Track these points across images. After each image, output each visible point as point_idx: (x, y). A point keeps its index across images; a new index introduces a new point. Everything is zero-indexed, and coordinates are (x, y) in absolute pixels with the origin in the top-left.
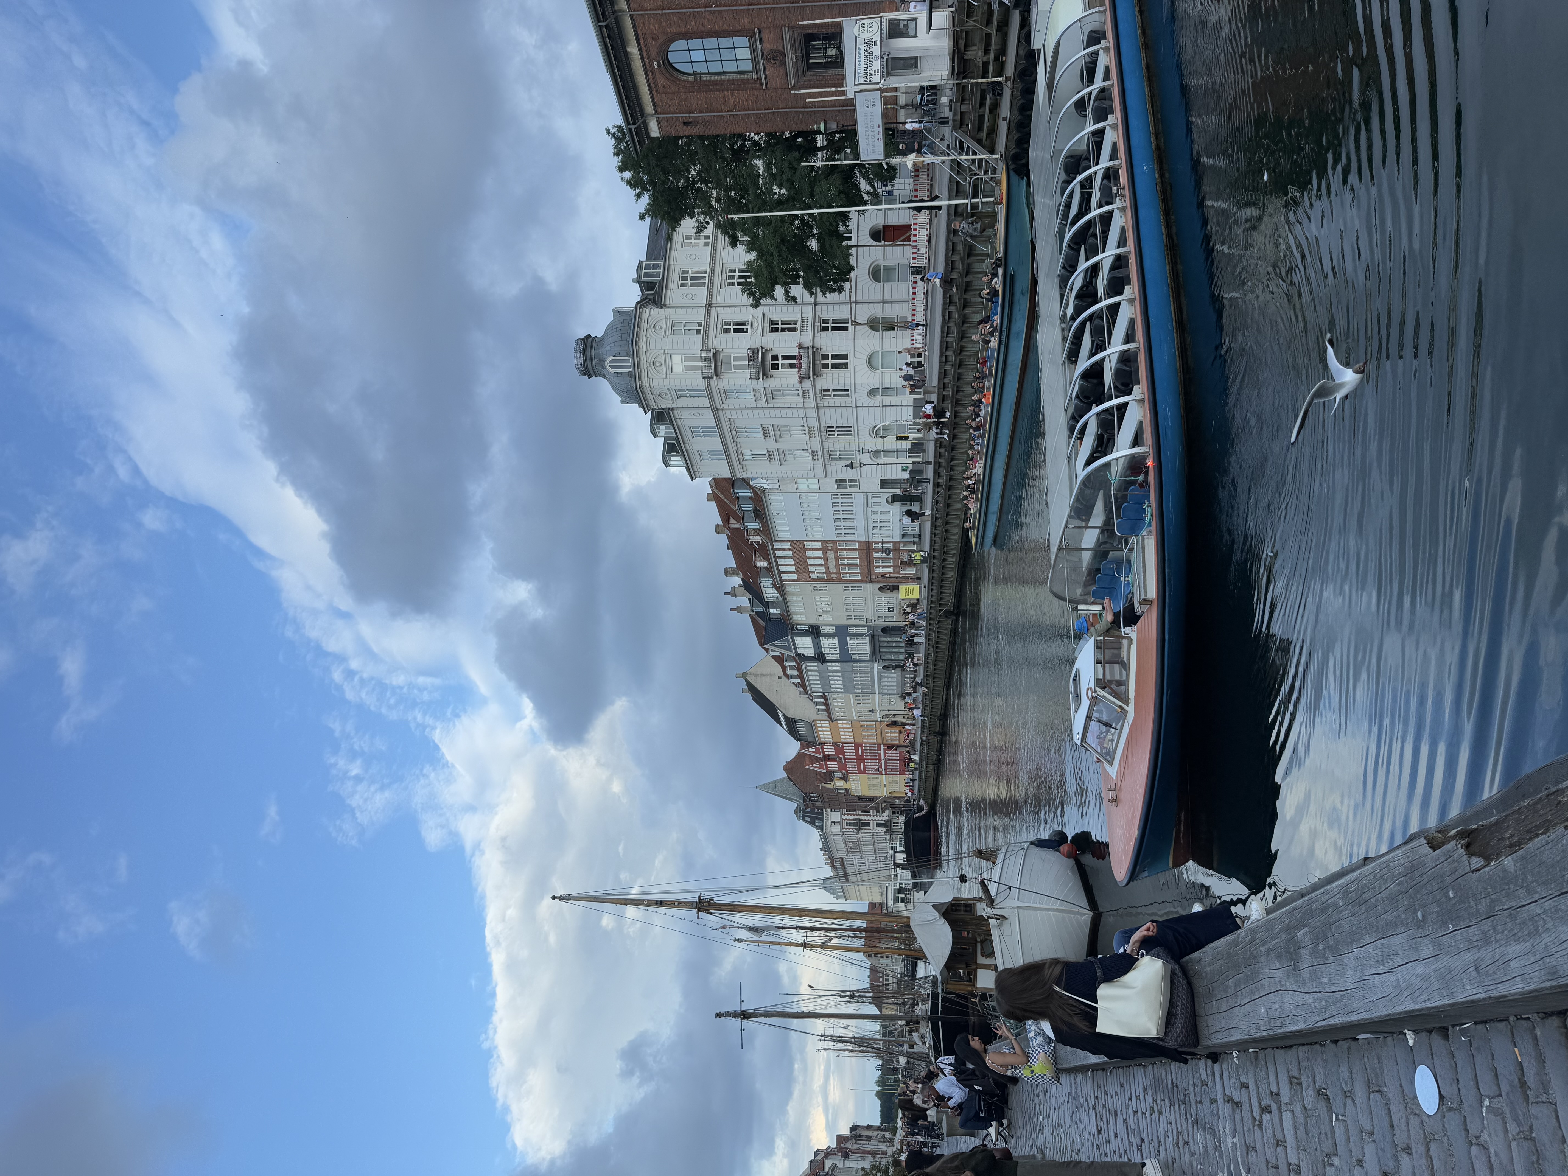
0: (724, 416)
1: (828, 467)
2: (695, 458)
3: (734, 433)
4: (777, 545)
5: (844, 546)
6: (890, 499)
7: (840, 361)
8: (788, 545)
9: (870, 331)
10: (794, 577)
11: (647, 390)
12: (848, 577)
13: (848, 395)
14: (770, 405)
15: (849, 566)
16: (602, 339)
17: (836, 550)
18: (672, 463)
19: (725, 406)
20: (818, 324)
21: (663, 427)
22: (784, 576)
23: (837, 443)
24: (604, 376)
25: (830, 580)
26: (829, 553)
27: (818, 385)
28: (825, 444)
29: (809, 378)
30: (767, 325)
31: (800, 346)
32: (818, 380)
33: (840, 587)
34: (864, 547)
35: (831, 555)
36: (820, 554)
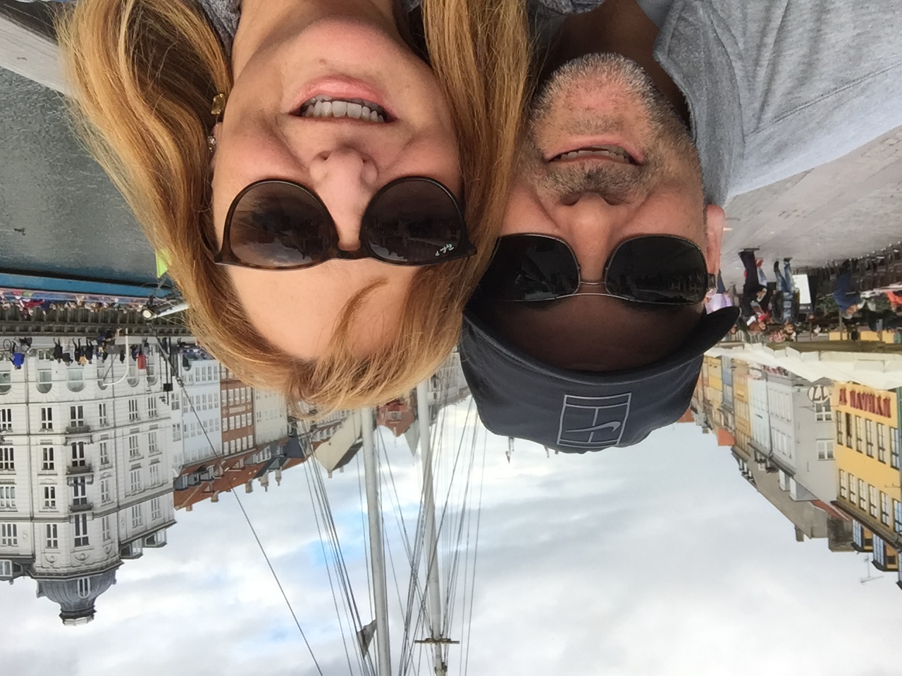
0: (123, 500)
1: (163, 417)
2: (159, 521)
3: (137, 492)
4: (226, 451)
5: (224, 401)
6: (187, 368)
7: (76, 413)
8: (226, 444)
9: (51, 390)
10: (251, 437)
11: (104, 563)
12: (249, 397)
13: (104, 405)
14: (114, 465)
15: (240, 396)
16: (62, 604)
17: (228, 407)
18: (163, 540)
19: (116, 500)
20: (46, 432)
21: (134, 550)
22: (251, 446)
23: (143, 412)
24: (94, 599)
25: (252, 410)
26: (230, 412)
27: (96, 428)
28: (143, 420)
29: (91, 436)
30: (47, 472)
31: (65, 444)
32: (92, 429)
33: (257, 402)
34: (225, 385)
35: (232, 410)
36: (232, 418)
